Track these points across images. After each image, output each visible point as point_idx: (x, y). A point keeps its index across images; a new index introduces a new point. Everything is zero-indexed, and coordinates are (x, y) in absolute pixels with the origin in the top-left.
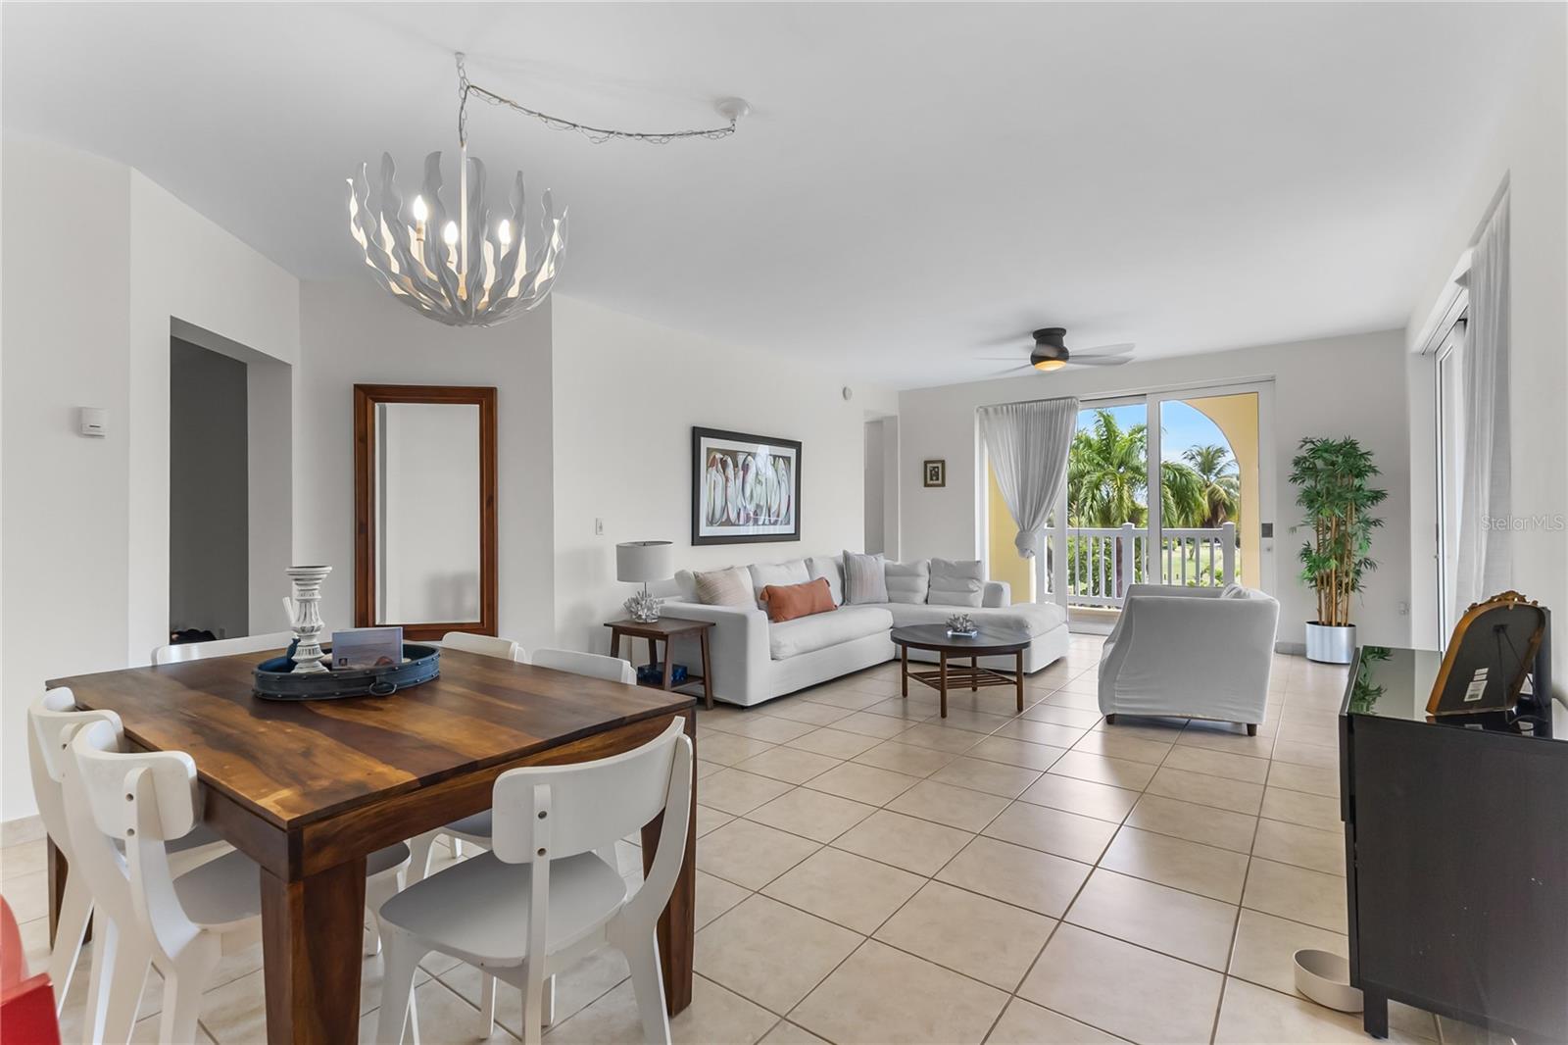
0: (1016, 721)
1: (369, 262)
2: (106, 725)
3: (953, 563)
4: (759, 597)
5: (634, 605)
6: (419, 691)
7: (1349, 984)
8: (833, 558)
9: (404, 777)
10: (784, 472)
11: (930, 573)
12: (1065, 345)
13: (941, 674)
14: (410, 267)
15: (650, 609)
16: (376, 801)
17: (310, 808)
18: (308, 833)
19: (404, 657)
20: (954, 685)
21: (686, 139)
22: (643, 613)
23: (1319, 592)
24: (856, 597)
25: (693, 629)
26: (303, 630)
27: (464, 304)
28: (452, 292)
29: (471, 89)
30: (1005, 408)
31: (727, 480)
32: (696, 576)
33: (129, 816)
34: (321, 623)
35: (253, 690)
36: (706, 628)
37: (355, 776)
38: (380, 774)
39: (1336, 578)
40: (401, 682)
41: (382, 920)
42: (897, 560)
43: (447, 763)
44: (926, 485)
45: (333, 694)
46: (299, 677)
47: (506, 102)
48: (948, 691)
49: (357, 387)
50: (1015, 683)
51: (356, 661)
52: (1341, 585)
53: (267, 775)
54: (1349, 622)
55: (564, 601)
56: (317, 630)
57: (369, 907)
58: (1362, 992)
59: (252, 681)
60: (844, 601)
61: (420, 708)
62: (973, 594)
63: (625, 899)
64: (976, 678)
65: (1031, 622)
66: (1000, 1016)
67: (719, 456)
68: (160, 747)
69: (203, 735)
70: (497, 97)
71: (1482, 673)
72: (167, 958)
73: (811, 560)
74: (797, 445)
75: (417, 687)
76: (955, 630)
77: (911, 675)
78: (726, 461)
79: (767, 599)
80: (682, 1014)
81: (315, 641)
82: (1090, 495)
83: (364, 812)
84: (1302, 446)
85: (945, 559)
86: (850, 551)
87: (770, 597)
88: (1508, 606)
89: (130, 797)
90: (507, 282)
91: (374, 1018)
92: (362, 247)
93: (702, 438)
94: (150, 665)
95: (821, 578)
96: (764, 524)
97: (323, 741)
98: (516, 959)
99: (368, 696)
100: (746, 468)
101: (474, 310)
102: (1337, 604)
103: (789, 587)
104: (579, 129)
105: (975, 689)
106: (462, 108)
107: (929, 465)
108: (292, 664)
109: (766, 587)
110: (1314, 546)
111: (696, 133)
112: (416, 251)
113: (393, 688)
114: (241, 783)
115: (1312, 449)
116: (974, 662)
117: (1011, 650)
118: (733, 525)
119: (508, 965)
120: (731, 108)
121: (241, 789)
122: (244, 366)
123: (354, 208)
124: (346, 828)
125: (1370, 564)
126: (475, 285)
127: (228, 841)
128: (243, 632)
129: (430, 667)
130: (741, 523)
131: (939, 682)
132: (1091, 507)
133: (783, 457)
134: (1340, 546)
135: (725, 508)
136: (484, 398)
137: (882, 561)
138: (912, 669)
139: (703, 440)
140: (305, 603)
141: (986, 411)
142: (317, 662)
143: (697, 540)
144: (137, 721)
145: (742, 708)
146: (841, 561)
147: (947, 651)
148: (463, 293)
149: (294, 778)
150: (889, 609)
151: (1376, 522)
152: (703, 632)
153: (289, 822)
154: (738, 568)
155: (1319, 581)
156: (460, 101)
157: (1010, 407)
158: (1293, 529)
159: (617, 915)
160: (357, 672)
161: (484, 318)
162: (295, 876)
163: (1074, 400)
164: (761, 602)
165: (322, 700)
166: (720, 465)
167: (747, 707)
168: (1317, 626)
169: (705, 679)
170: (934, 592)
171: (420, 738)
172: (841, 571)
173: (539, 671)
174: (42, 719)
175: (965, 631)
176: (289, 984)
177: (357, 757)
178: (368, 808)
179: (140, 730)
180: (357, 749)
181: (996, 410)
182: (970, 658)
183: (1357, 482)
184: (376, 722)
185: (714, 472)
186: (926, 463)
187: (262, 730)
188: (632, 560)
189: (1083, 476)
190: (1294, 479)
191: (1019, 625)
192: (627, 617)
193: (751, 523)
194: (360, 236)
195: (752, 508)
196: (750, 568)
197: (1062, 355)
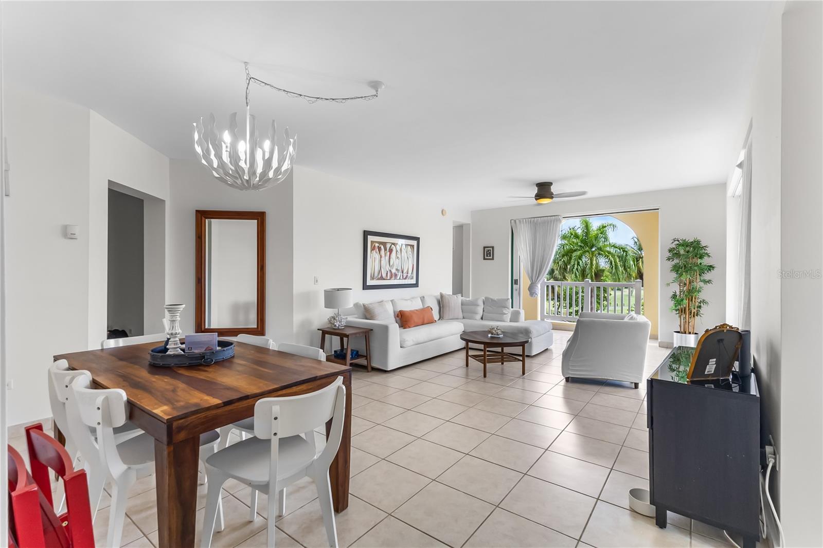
0: (521, 379)
1: (204, 162)
2: (85, 377)
3: (496, 299)
4: (396, 316)
5: (332, 320)
6: (225, 363)
7: (649, 503)
8: (435, 296)
9: (216, 401)
10: (411, 253)
11: (484, 304)
12: (552, 191)
13: (484, 356)
14: (222, 164)
15: (340, 322)
16: (204, 411)
17: (176, 414)
18: (175, 424)
19: (218, 346)
20: (490, 361)
21: (353, 100)
22: (337, 324)
23: (680, 317)
24: (446, 316)
25: (362, 332)
26: (172, 334)
27: (247, 181)
28: (242, 176)
29: (252, 79)
31: (381, 257)
32: (364, 306)
33: (98, 416)
34: (180, 331)
35: (149, 361)
36: (368, 332)
37: (195, 401)
38: (207, 400)
39: (689, 309)
40: (217, 358)
41: (207, 464)
42: (469, 298)
43: (235, 396)
44: (484, 259)
45: (185, 364)
46: (170, 356)
47: (268, 85)
48: (487, 364)
49: (197, 211)
50: (521, 361)
51: (196, 349)
52: (691, 313)
53: (157, 400)
54: (695, 332)
55: (298, 317)
56: (178, 334)
57: (201, 460)
58: (655, 507)
59: (149, 357)
60: (440, 318)
61: (225, 371)
62: (505, 316)
63: (315, 457)
64: (503, 358)
65: (532, 330)
66: (489, 516)
67: (377, 245)
68: (109, 386)
69: (127, 382)
70: (263, 83)
71: (713, 361)
72: (113, 479)
73: (424, 297)
74: (417, 239)
75: (224, 361)
76: (492, 334)
77: (471, 356)
78: (380, 247)
79: (400, 317)
80: (343, 512)
81: (177, 339)
82: (576, 263)
83: (198, 417)
84: (673, 243)
85: (491, 297)
86: (444, 293)
87: (402, 316)
88: (723, 331)
89: (99, 408)
90: (267, 171)
91: (203, 511)
92: (200, 155)
93: (369, 236)
94: (100, 348)
95: (428, 307)
96: (400, 279)
97: (181, 385)
98: (265, 481)
99: (201, 365)
100: (391, 251)
101: (252, 184)
102: (689, 323)
103: (412, 312)
104: (303, 97)
105: (502, 364)
106: (247, 88)
107: (486, 249)
108: (167, 350)
109: (400, 311)
110: (678, 293)
111: (359, 98)
112: (225, 157)
113: (213, 361)
114: (146, 402)
115: (678, 244)
116: (502, 350)
117: (519, 344)
118: (384, 279)
119: (261, 484)
120: (375, 85)
121: (146, 406)
122: (143, 201)
123: (196, 137)
124: (191, 423)
125: (705, 303)
126: (252, 172)
127: (141, 429)
128: (141, 333)
129: (230, 351)
130: (388, 278)
131: (483, 360)
132: (577, 269)
133: (411, 245)
134: (691, 293)
135: (380, 271)
136: (260, 217)
137: (459, 298)
138: (471, 353)
139: (369, 237)
140: (173, 321)
141: (515, 222)
142: (178, 349)
143: (365, 287)
144: (98, 376)
145: (385, 372)
146: (439, 297)
147: (487, 344)
148: (246, 177)
149: (169, 401)
150: (462, 323)
151: (709, 282)
152: (367, 334)
153: (167, 419)
154: (385, 301)
155: (680, 311)
156: (247, 85)
157: (527, 220)
158: (668, 285)
159: (311, 464)
160: (196, 354)
161: (256, 187)
162: (170, 442)
163: (559, 217)
164: (398, 319)
165: (180, 367)
166: (377, 250)
167: (388, 371)
168: (679, 334)
169: (367, 357)
170: (486, 314)
171: (224, 384)
172: (439, 303)
173: (281, 354)
174: (56, 374)
175: (497, 335)
176: (167, 487)
177: (196, 393)
178: (199, 415)
179: (100, 380)
180: (195, 389)
181: (520, 221)
182: (500, 348)
183: (699, 261)
184: (205, 377)
185: (375, 252)
186: (484, 248)
187: (154, 380)
188: (332, 298)
189: (572, 253)
190: (669, 259)
191: (527, 332)
192: (329, 326)
193: (393, 278)
194: (198, 149)
195: (394, 271)
196: (392, 301)
197: (551, 196)
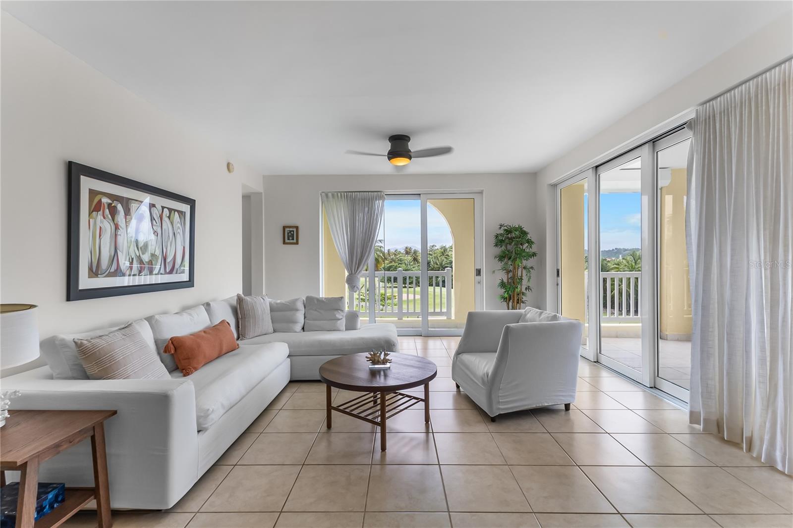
3: (323, 299)
4: (162, 351)
8: (226, 301)
10: (179, 225)
11: (305, 308)
12: (409, 148)
30: (339, 194)
31: (117, 227)
32: (78, 345)
36: (100, 422)
42: (279, 298)
50: (422, 400)
60: (240, 338)
62: (339, 322)
67: (105, 200)
73: (209, 304)
74: (191, 202)
78: (115, 207)
79: (173, 351)
84: (500, 228)
85: (315, 296)
87: (176, 350)
93: (82, 177)
95: (223, 321)
96: (159, 273)
103: (194, 335)
107: (287, 230)
109: (171, 339)
110: (505, 281)
115: (505, 230)
118: (122, 275)
125: (530, 289)
130: (134, 272)
133: (178, 211)
135: (114, 257)
137: (266, 301)
139: (82, 179)
141: (327, 195)
146: (234, 302)
151: (532, 268)
154: (136, 323)
155: (508, 299)
157: (342, 194)
158: (494, 272)
163: (382, 193)
164: (165, 355)
166: (107, 211)
167: (166, 511)
169: (99, 489)
170: (308, 321)
172: (235, 311)
181: (333, 195)
185: (100, 217)
186: (284, 228)
190: (495, 246)
193: (146, 271)
195: (146, 258)
196: (149, 319)
197: (407, 154)
